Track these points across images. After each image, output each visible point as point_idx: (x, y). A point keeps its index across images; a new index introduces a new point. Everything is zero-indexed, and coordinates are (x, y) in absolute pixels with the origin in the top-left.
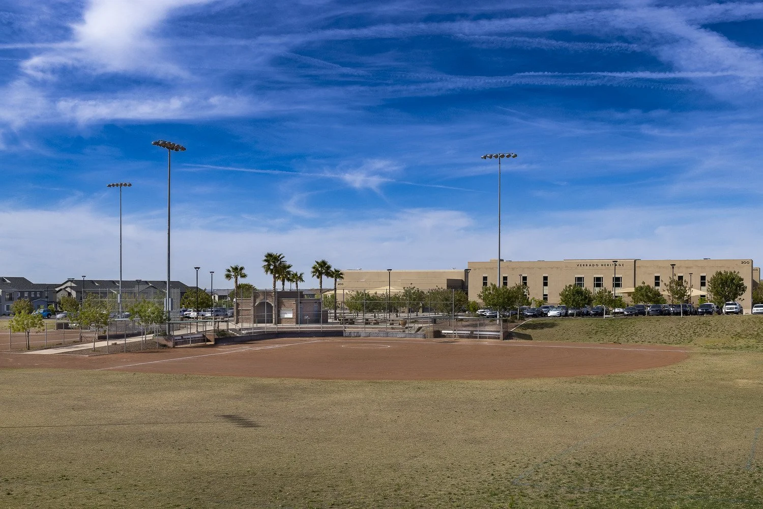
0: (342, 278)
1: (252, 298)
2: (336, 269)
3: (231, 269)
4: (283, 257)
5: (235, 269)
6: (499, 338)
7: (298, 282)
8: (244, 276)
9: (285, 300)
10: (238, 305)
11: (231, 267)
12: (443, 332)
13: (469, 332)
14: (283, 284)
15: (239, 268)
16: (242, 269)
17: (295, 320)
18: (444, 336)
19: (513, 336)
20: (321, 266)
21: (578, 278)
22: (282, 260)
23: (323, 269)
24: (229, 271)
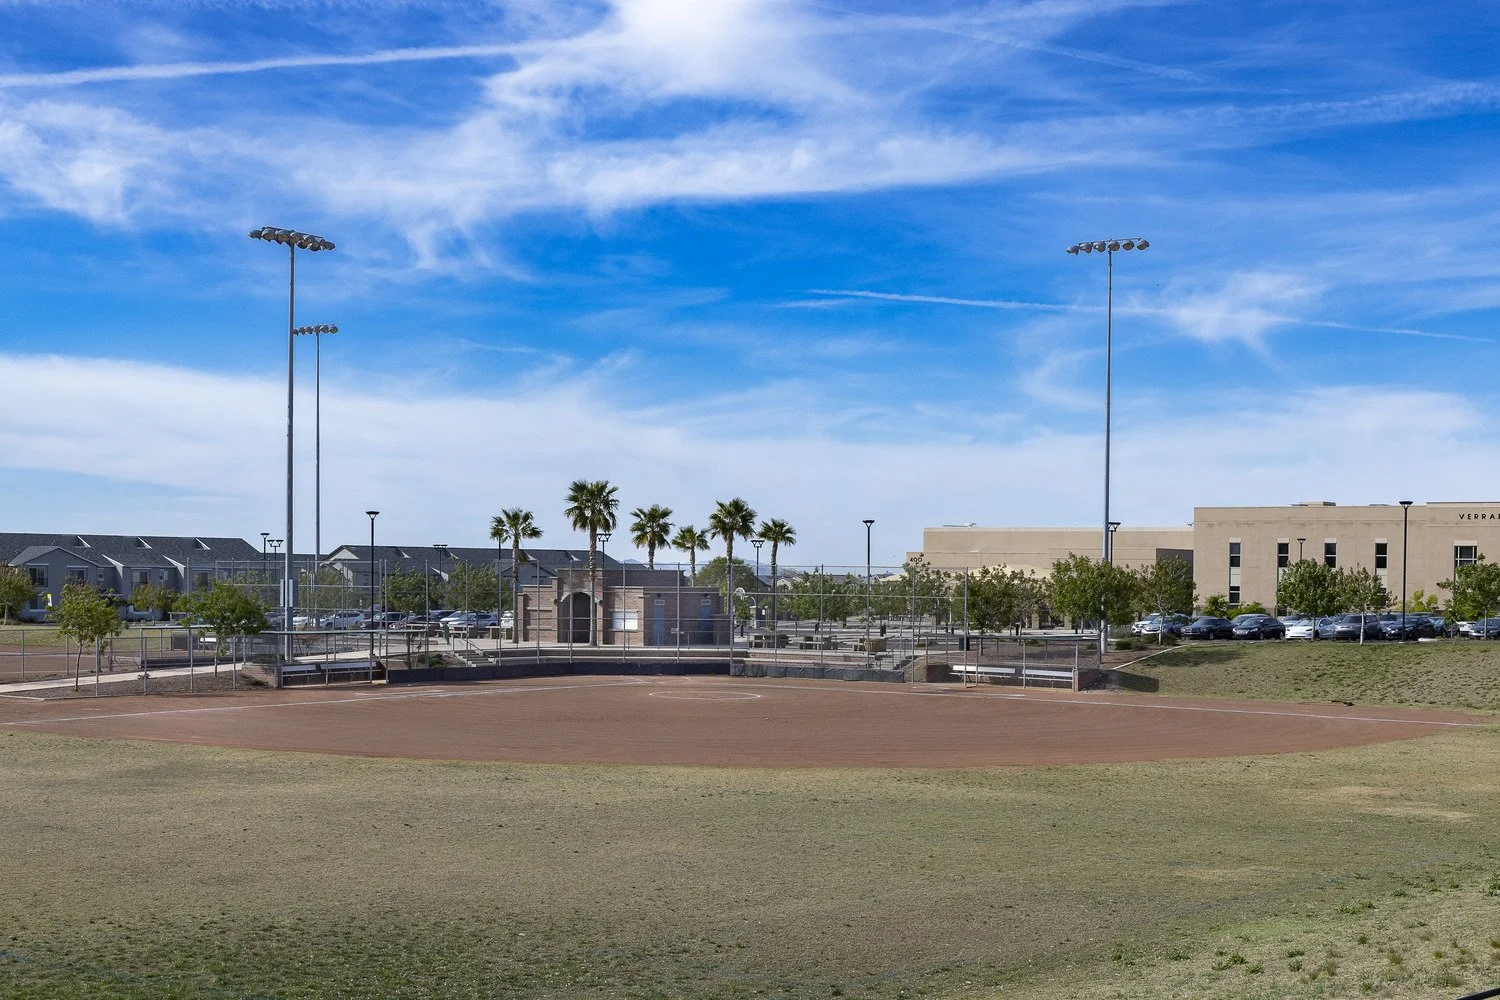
0: (790, 540)
1: (555, 584)
2: (776, 519)
3: (504, 518)
4: (613, 490)
5: (514, 518)
6: (1069, 685)
7: (697, 550)
8: (535, 533)
9: (620, 590)
10: (526, 599)
11: (505, 512)
12: (956, 668)
13: (1012, 671)
14: (651, 554)
15: (523, 514)
16: (527, 517)
17: (641, 635)
18: (957, 679)
19: (1110, 682)
20: (730, 514)
21: (1461, 548)
22: (611, 498)
23: (735, 519)
24: (500, 521)
